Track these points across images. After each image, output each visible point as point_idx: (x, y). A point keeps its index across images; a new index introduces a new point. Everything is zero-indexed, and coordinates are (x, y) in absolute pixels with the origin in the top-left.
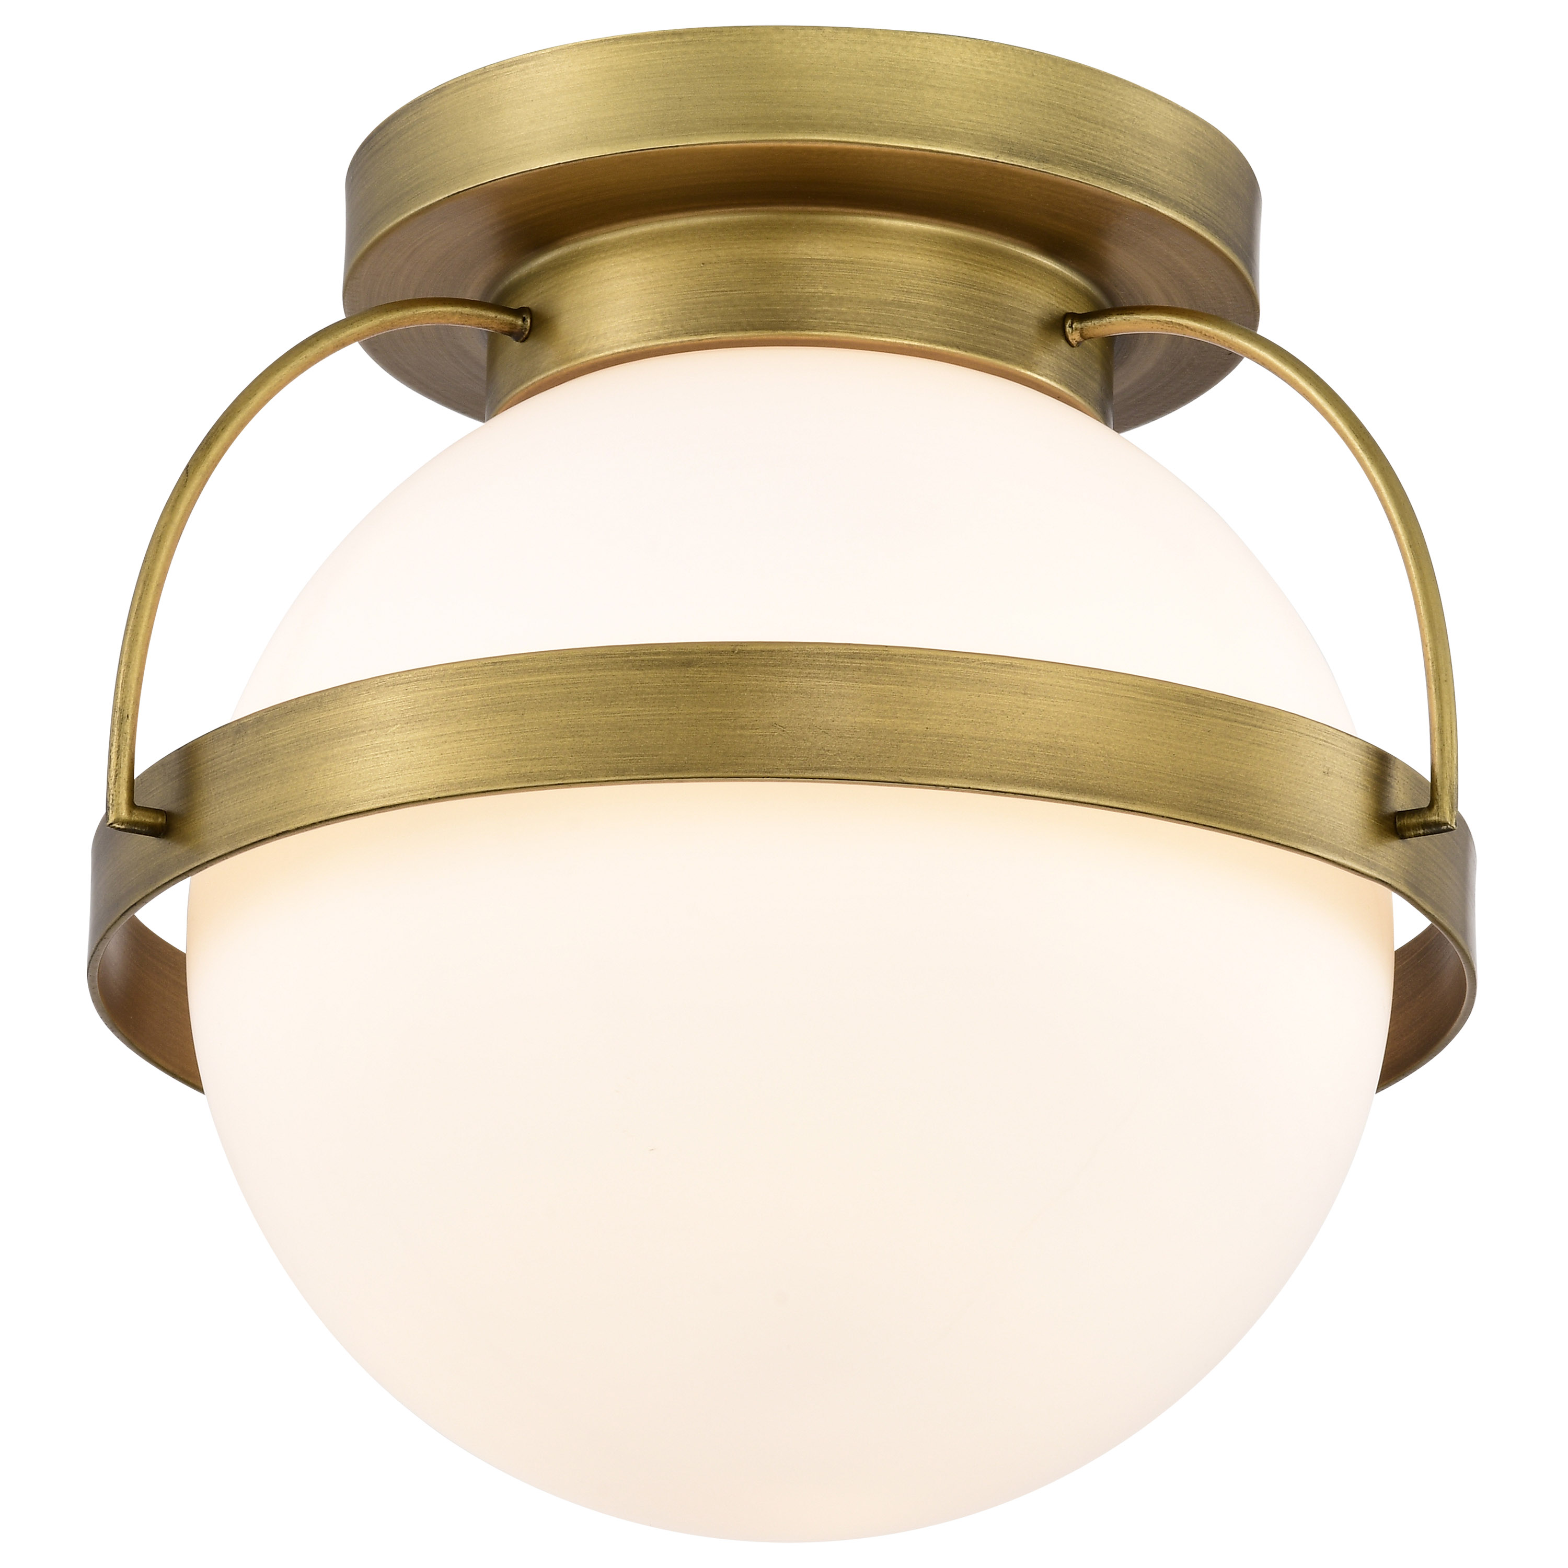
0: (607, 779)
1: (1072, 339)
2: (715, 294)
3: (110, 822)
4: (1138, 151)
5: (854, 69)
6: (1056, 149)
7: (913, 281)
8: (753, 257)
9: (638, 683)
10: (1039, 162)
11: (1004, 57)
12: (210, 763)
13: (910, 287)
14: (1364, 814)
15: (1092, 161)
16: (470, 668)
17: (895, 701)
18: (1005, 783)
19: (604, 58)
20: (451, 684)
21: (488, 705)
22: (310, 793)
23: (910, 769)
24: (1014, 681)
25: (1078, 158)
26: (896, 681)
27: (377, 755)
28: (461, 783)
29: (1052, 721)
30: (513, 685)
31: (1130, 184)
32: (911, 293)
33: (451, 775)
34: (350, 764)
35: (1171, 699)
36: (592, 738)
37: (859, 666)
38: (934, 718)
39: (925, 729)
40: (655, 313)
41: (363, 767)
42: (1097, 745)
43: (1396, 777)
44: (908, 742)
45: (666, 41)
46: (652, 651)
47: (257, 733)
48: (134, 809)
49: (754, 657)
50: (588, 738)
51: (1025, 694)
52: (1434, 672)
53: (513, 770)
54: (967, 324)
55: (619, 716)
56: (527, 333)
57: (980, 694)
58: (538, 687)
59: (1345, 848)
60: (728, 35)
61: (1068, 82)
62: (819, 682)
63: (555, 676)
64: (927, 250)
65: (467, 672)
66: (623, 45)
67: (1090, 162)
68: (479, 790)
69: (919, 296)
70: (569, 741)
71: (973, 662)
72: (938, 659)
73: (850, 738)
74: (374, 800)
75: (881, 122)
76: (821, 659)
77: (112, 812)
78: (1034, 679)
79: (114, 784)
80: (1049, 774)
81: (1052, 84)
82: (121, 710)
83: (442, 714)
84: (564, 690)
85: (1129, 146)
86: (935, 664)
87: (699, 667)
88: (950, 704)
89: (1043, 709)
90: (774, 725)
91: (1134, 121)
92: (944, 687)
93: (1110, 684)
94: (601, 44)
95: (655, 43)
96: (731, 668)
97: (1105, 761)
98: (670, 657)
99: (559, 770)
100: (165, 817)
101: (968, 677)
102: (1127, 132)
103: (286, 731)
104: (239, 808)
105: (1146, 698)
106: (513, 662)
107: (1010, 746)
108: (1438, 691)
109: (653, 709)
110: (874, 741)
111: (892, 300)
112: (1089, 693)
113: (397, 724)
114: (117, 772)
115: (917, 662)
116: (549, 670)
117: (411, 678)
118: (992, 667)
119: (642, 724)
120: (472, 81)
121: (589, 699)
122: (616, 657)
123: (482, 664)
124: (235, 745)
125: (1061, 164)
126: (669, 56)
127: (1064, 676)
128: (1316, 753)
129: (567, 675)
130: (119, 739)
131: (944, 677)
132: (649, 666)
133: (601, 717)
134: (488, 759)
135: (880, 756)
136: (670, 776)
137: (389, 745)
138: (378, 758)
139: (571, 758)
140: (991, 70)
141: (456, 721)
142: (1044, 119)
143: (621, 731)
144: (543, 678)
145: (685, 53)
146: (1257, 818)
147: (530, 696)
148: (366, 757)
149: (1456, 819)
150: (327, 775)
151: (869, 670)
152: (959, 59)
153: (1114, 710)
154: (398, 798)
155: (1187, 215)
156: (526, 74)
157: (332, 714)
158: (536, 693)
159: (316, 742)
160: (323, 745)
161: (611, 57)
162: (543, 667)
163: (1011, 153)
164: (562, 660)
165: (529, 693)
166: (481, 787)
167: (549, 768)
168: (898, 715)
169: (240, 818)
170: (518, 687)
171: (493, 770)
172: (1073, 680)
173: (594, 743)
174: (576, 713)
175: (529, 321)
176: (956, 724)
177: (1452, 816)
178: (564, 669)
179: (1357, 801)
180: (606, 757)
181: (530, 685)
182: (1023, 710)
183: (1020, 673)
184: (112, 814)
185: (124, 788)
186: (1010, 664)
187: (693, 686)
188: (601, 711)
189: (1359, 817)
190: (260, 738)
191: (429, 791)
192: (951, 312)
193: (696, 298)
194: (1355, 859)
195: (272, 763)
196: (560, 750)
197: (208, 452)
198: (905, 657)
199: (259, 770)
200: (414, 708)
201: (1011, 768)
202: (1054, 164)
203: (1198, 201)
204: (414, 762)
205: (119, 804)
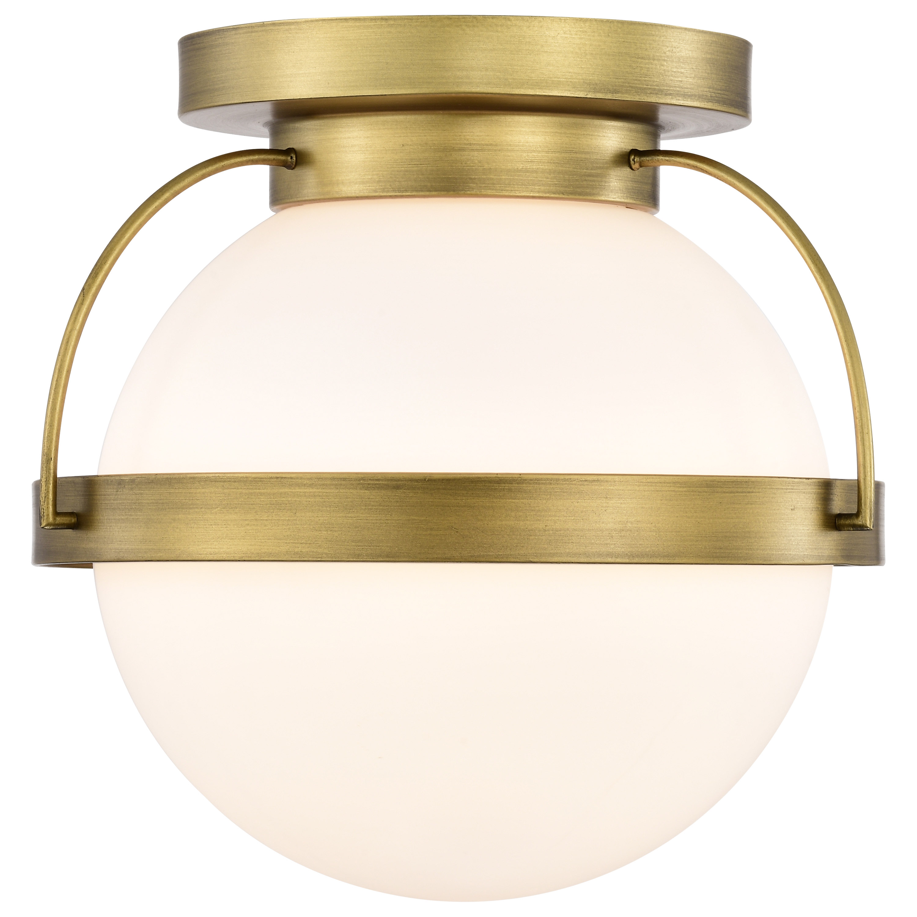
1: (634, 168)
2: (411, 166)
3: (42, 526)
4: (675, 70)
6: (624, 83)
7: (534, 154)
8: (434, 142)
9: (366, 498)
10: (613, 94)
13: (533, 158)
14: (816, 526)
15: (647, 85)
16: (262, 478)
17: (526, 510)
19: (339, 31)
20: (250, 487)
21: (273, 504)
23: (535, 553)
24: (599, 490)
25: (637, 85)
26: (526, 497)
27: (206, 525)
28: (258, 553)
29: (623, 513)
30: (289, 493)
31: (670, 94)
32: (533, 162)
33: (252, 547)
34: (189, 527)
35: (697, 487)
36: (339, 532)
37: (503, 488)
38: (550, 519)
39: (545, 527)
41: (197, 532)
42: (651, 524)
43: (836, 493)
44: (534, 536)
45: (377, 24)
46: (374, 478)
47: (132, 489)
48: (57, 516)
49: (438, 484)
50: (336, 532)
51: (606, 498)
53: (291, 549)
54: (569, 177)
55: (355, 519)
56: (293, 166)
57: (578, 500)
58: (305, 496)
59: (805, 553)
61: (631, 36)
62: (479, 499)
63: (314, 490)
64: (543, 132)
66: (350, 24)
67: (645, 86)
68: (269, 559)
69: (538, 164)
70: (325, 534)
71: (574, 481)
72: (552, 481)
75: (514, 79)
76: (480, 485)
77: (44, 520)
78: (612, 488)
79: (44, 503)
80: (622, 548)
81: (620, 40)
82: (47, 454)
83: (245, 506)
84: (320, 500)
85: (670, 68)
86: (551, 484)
87: (404, 490)
88: (560, 509)
89: (618, 506)
90: (451, 528)
91: (672, 50)
92: (557, 498)
93: (659, 484)
96: (424, 491)
98: (386, 483)
99: (319, 552)
100: (76, 517)
101: (571, 491)
102: (668, 59)
103: (149, 494)
104: (122, 534)
105: (681, 489)
106: (288, 478)
107: (597, 533)
108: (862, 440)
109: (375, 516)
111: (522, 168)
112: (646, 492)
113: (218, 508)
114: (46, 495)
115: (539, 484)
116: (311, 486)
117: (225, 479)
118: (586, 483)
119: (369, 525)
121: (337, 507)
122: (353, 481)
124: (118, 492)
125: (627, 92)
126: (380, 33)
127: (630, 484)
128: (787, 498)
129: (322, 490)
130: (46, 473)
131: (556, 492)
132: (373, 487)
133: (344, 519)
134: (275, 540)
135: (517, 546)
136: (387, 559)
137: (213, 520)
138: (206, 527)
139: (326, 544)
140: (582, 37)
141: (254, 511)
142: (616, 64)
143: (356, 529)
144: (307, 490)
145: (390, 32)
146: (750, 552)
147: (300, 501)
148: (199, 525)
149: (873, 520)
150: (175, 531)
151: (510, 490)
152: (563, 32)
153: (661, 500)
154: (219, 557)
155: (706, 101)
156: (290, 33)
157: (177, 491)
158: (303, 500)
159: (167, 507)
160: (172, 510)
161: (343, 31)
162: (308, 484)
163: (595, 91)
164: (319, 480)
165: (299, 499)
166: (270, 558)
167: (312, 550)
168: (528, 519)
169: (122, 541)
170: (292, 495)
171: (278, 547)
172: (636, 485)
173: (340, 536)
174: (329, 515)
175: (295, 159)
176: (564, 521)
177: (871, 522)
178: (320, 486)
179: (812, 520)
180: (347, 546)
181: (300, 494)
182: (605, 509)
183: (603, 485)
184: (44, 521)
185: (50, 505)
186: (597, 480)
187: (401, 502)
188: (344, 515)
189: (813, 530)
190: (133, 493)
191: (239, 556)
192: (559, 171)
193: (399, 168)
194: (811, 558)
195: (141, 512)
196: (319, 538)
197: (96, 279)
198: (532, 481)
199: (133, 514)
200: (228, 499)
201: (598, 547)
202: (622, 93)
203: (713, 88)
204: (229, 534)
205: (48, 515)
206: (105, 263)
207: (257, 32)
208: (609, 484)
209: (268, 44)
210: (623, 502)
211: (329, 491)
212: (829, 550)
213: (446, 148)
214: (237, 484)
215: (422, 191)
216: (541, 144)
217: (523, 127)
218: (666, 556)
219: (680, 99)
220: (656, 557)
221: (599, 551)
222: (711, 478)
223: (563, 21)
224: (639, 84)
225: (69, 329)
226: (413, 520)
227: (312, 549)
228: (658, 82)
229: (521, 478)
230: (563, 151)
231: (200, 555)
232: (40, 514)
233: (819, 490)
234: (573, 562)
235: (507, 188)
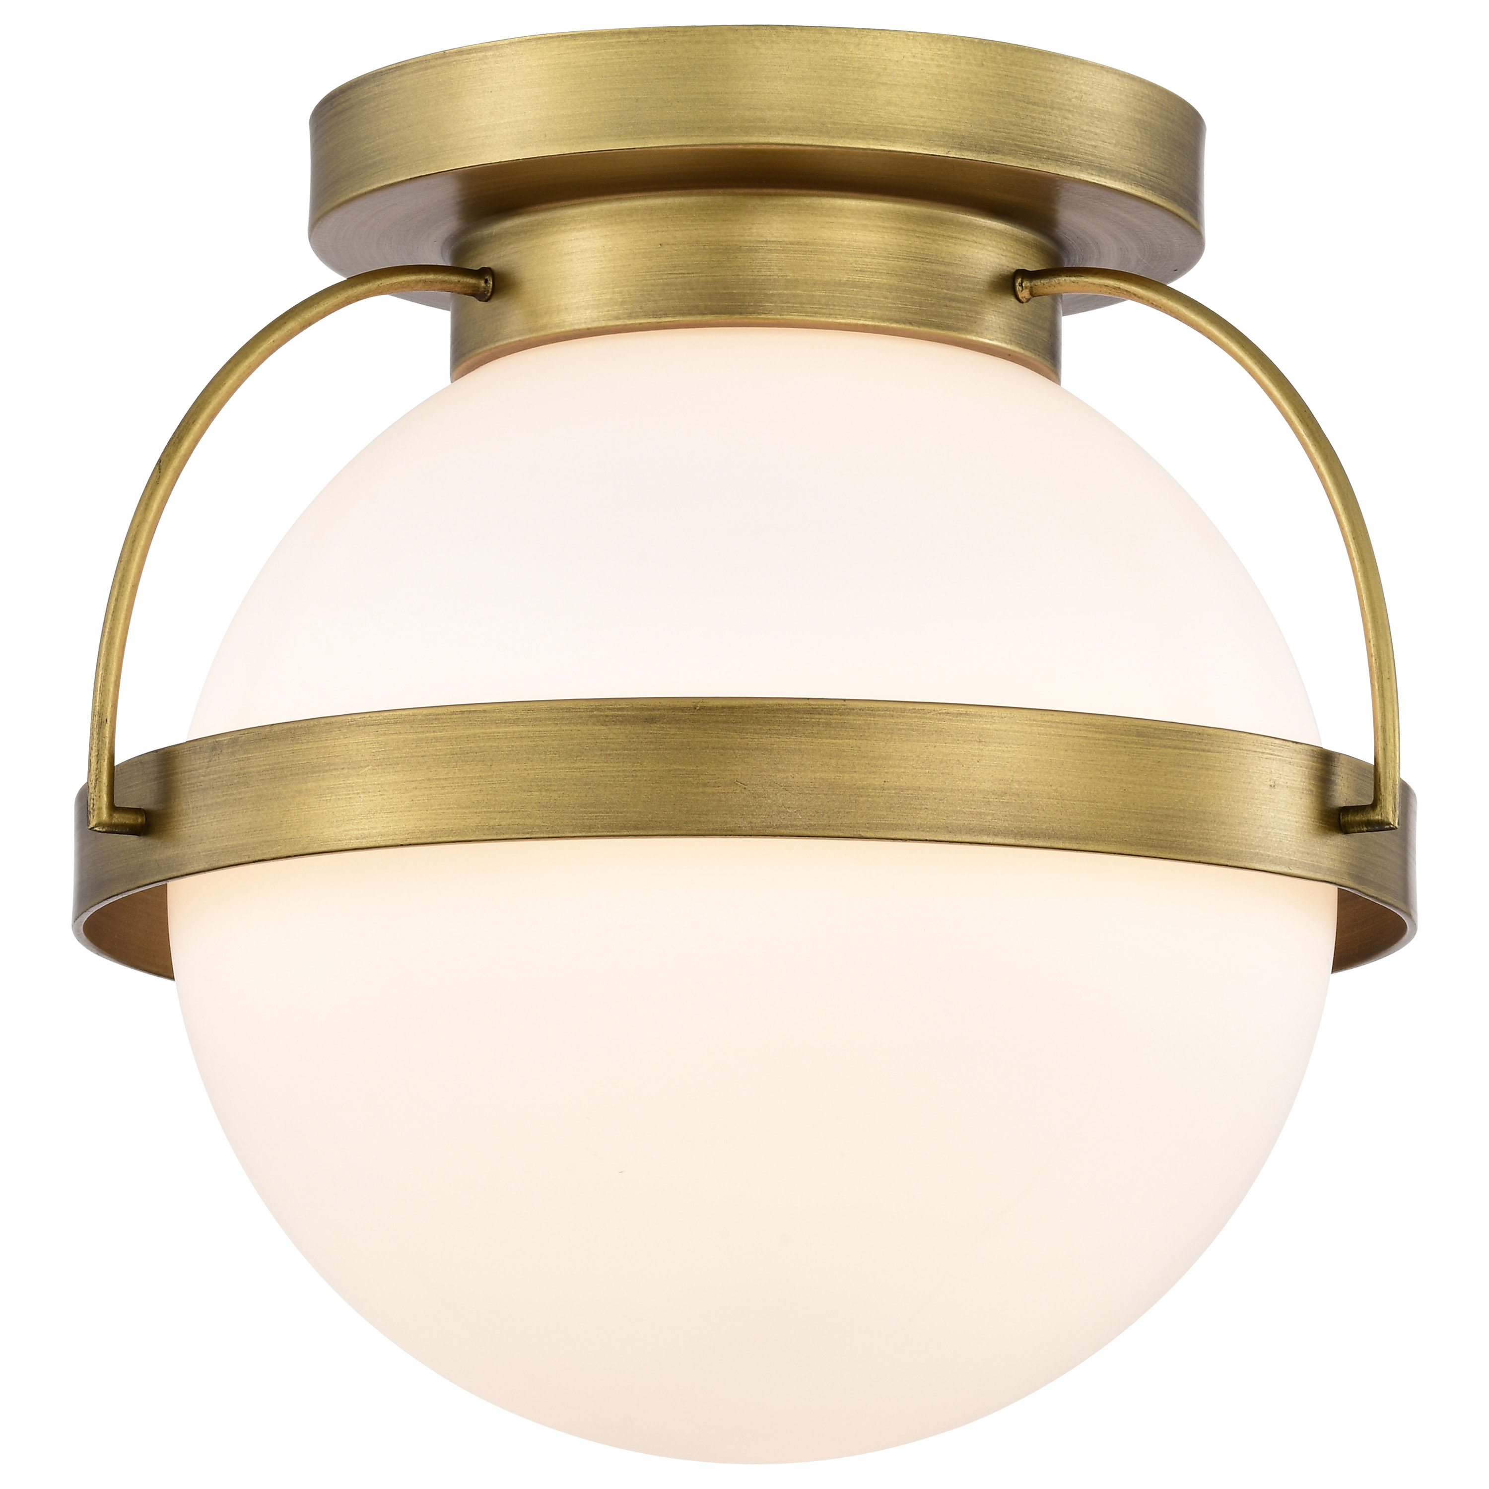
0: (573, 835)
1: (1022, 297)
2: (673, 276)
3: (91, 826)
4: (1085, 128)
5: (807, 70)
6: (1006, 138)
7: (866, 260)
8: (710, 239)
9: (602, 739)
10: (988, 154)
11: (954, 48)
12: (187, 774)
13: (864, 266)
14: (1309, 819)
15: (1041, 146)
16: (438, 715)
17: (853, 755)
18: (961, 833)
19: (561, 54)
20: (420, 730)
21: (456, 754)
22: (286, 825)
23: (868, 823)
24: (969, 730)
25: (1027, 145)
26: (854, 736)
27: (349, 794)
29: (1007, 767)
30: (481, 735)
31: (1079, 164)
32: (865, 271)
33: (422, 822)
34: (324, 800)
35: (1122, 734)
36: (559, 792)
37: (818, 721)
38: (892, 771)
39: (883, 783)
40: (614, 293)
41: (336, 806)
42: (1050, 787)
43: (1340, 774)
44: (866, 796)
45: (622, 40)
46: (615, 706)
47: (233, 753)
48: (114, 812)
49: (716, 714)
50: (555, 792)
51: (980, 742)
52: (1377, 669)
53: (483, 822)
54: (920, 299)
55: (585, 771)
56: (489, 294)
57: (936, 744)
58: (506, 738)
59: (1292, 858)
60: (683, 36)
61: (1017, 68)
62: (779, 738)
63: (521, 728)
64: (879, 226)
65: (436, 719)
66: (580, 42)
67: (1040, 147)
68: (449, 840)
69: (872, 275)
70: (536, 795)
71: (929, 713)
72: (895, 711)
73: (811, 794)
74: (348, 841)
75: (834, 123)
76: (781, 716)
77: (93, 816)
78: (988, 726)
79: (95, 789)
80: (1004, 821)
81: (1001, 72)
82: (100, 714)
83: (412, 759)
84: (530, 743)
85: (1077, 124)
86: (892, 716)
87: (662, 724)
88: (907, 756)
89: (997, 755)
90: (735, 783)
91: (1082, 98)
92: (901, 739)
93: (1062, 725)
94: (558, 39)
95: (612, 41)
96: (693, 725)
97: (1058, 803)
98: (633, 713)
99: (527, 825)
100: (144, 816)
101: (924, 728)
102: (1075, 110)
103: (261, 758)
104: (217, 827)
105: (1097, 736)
106: (480, 711)
107: (966, 795)
108: (1381, 689)
109: (617, 765)
110: (833, 796)
111: (847, 280)
112: (1042, 736)
113: (369, 766)
114: (97, 777)
115: (874, 716)
116: (516, 722)
117: (381, 720)
118: (948, 717)
119: (607, 779)
120: (432, 63)
121: (556, 753)
122: (581, 711)
123: (451, 712)
124: (211, 761)
125: (1011, 153)
126: (625, 55)
127: (1018, 721)
128: (1263, 767)
129: (533, 727)
130: (98, 743)
131: (901, 729)
132: (613, 721)
133: (567, 772)
134: (458, 809)
135: (839, 812)
136: (635, 833)
137: (361, 786)
138: (350, 798)
139: (538, 812)
140: (941, 63)
141: (426, 767)
142: (994, 109)
143: (587, 787)
144: (510, 729)
145: (641, 53)
146: (1206, 843)
147: (498, 747)
148: (339, 795)
149: (1399, 813)
150: (301, 809)
151: (828, 724)
152: (910, 54)
153: (1066, 751)
154: (370, 841)
155: (1135, 184)
156: (485, 63)
157: (305, 747)
158: (503, 744)
159: (290, 773)
160: (297, 777)
161: (568, 53)
162: (510, 719)
163: (961, 147)
164: (528, 713)
165: (496, 744)
166: (451, 837)
167: (516, 822)
168: (857, 770)
169: (217, 837)
170: (486, 738)
171: (463, 820)
172: (1026, 724)
173: (561, 798)
174: (543, 767)
175: (491, 283)
176: (913, 776)
177: (1395, 815)
178: (531, 721)
179: (1302, 808)
180: (572, 813)
181: (498, 736)
182: (978, 758)
183: (975, 721)
184: (93, 818)
185: (104, 793)
186: (965, 712)
187: (656, 742)
188: (567, 766)
189: (1304, 823)
190: (235, 759)
191: (401, 837)
192: (904, 288)
193: (654, 279)
194: (1300, 867)
195: (248, 787)
196: (527, 803)
197: (179, 446)
198: (863, 710)
199: (235, 792)
200: (385, 751)
201: (967, 818)
202: (1004, 154)
203: (1145, 166)
204: (386, 805)
205: (100, 809)
206: (193, 423)
207: (434, 67)
208: (984, 720)
209: (452, 84)
210: (1006, 749)
211: (544, 729)
212: (1329, 859)
213: (728, 247)
214: (399, 726)
215: (691, 314)
216: (876, 245)
217: (848, 218)
218: (1074, 838)
219: (1094, 173)
220: (1057, 838)
221: (967, 824)
222: (1144, 722)
223: (912, 38)
224: (1029, 143)
225: (137, 521)
226: (676, 770)
227: (517, 820)
228: (1059, 142)
229: (845, 707)
230: (910, 258)
231: (340, 842)
232: (87, 808)
233: (1314, 764)
234: (927, 839)
235: (824, 311)
